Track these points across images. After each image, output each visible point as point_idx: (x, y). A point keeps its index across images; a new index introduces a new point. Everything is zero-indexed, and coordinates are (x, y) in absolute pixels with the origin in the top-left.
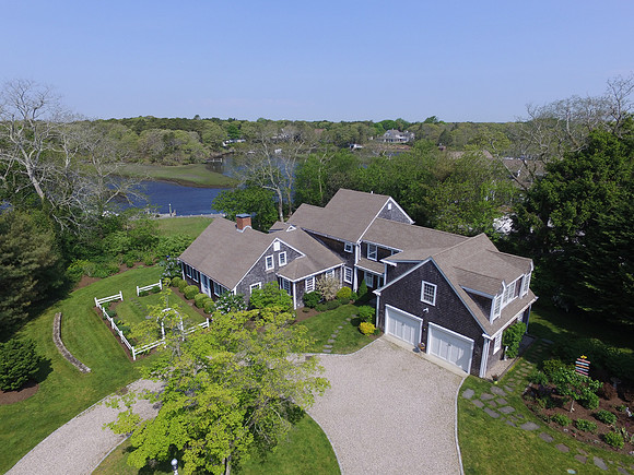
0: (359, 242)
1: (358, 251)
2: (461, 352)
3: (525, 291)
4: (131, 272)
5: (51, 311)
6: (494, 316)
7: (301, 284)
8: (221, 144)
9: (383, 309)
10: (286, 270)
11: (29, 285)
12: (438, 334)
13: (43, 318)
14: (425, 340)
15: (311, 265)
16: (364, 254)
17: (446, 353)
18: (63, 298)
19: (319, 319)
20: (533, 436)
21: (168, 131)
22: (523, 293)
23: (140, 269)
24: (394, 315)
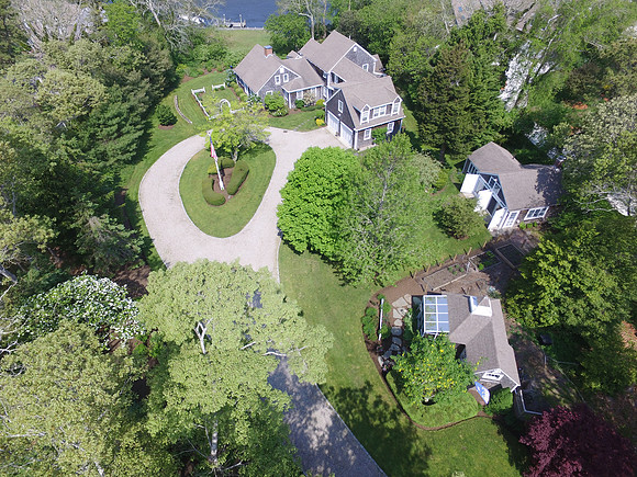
0: (330, 72)
2: (350, 137)
3: (395, 113)
4: (210, 75)
5: (172, 94)
6: (361, 122)
7: (294, 94)
9: (327, 113)
12: (344, 128)
13: (169, 97)
14: (339, 130)
15: (302, 83)
16: (333, 80)
17: (346, 138)
18: (177, 87)
19: (300, 115)
22: (392, 113)
23: (215, 73)
24: (331, 116)
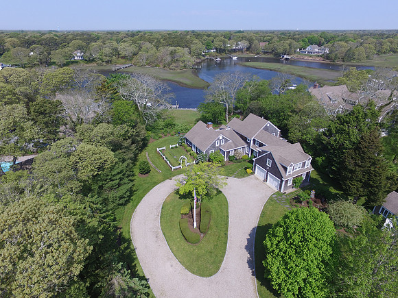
0: (252, 139)
1: (252, 142)
2: (277, 184)
3: (308, 166)
4: (166, 138)
6: (288, 174)
7: (228, 152)
8: (201, 54)
9: (255, 165)
10: (224, 146)
11: (141, 143)
12: (270, 176)
13: (143, 153)
14: (267, 178)
15: (233, 145)
16: (254, 143)
17: (272, 183)
18: (147, 146)
19: (233, 166)
20: (286, 208)
21: (173, 48)
22: (306, 167)
23: (169, 137)
24: (258, 168)
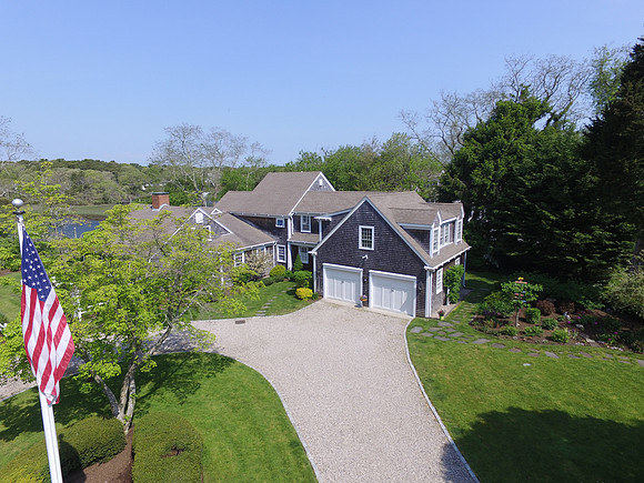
0: (291, 214)
1: (290, 224)
2: (404, 295)
3: (459, 239)
6: (432, 251)
8: (140, 188)
9: (320, 269)
12: (381, 283)
14: (366, 292)
15: (239, 241)
16: (297, 228)
17: (390, 299)
20: (486, 347)
21: (77, 170)
22: (457, 240)
24: (334, 274)
